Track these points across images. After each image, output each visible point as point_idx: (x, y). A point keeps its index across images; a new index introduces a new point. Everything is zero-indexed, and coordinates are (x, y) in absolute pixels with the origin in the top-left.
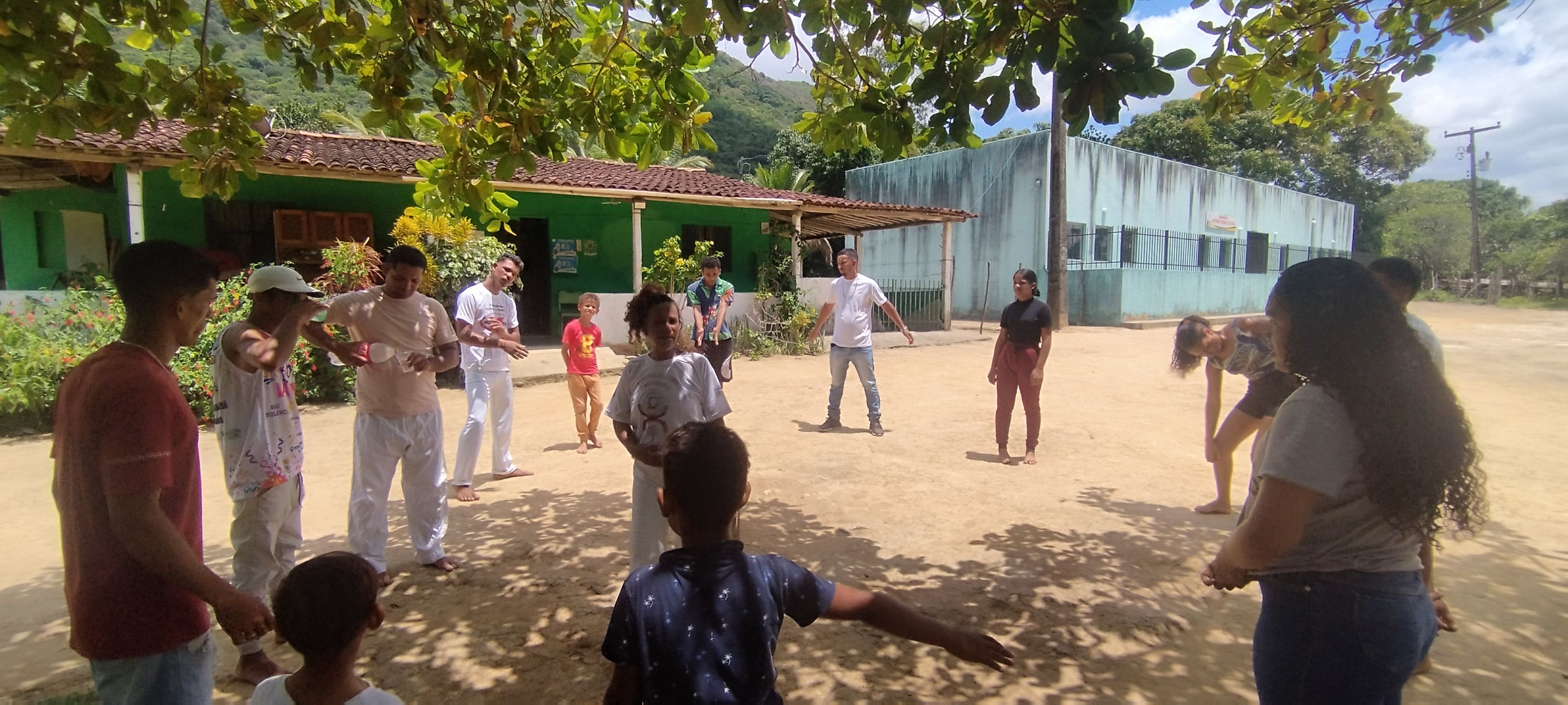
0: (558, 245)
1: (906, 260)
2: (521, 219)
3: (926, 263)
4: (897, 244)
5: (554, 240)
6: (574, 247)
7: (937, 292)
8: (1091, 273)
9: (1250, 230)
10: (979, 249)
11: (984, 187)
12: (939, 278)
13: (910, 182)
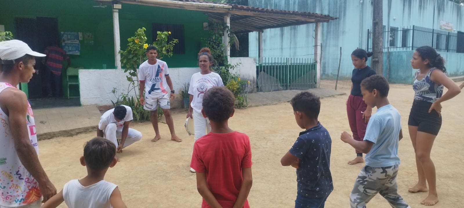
0: (65, 36)
1: (284, 47)
2: (37, 18)
3: (295, 48)
4: (278, 38)
5: (62, 33)
6: (77, 37)
7: (312, 65)
8: (394, 53)
9: (458, 30)
10: (326, 40)
11: (329, 4)
12: (313, 57)
13: (285, 3)
